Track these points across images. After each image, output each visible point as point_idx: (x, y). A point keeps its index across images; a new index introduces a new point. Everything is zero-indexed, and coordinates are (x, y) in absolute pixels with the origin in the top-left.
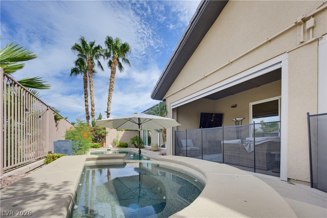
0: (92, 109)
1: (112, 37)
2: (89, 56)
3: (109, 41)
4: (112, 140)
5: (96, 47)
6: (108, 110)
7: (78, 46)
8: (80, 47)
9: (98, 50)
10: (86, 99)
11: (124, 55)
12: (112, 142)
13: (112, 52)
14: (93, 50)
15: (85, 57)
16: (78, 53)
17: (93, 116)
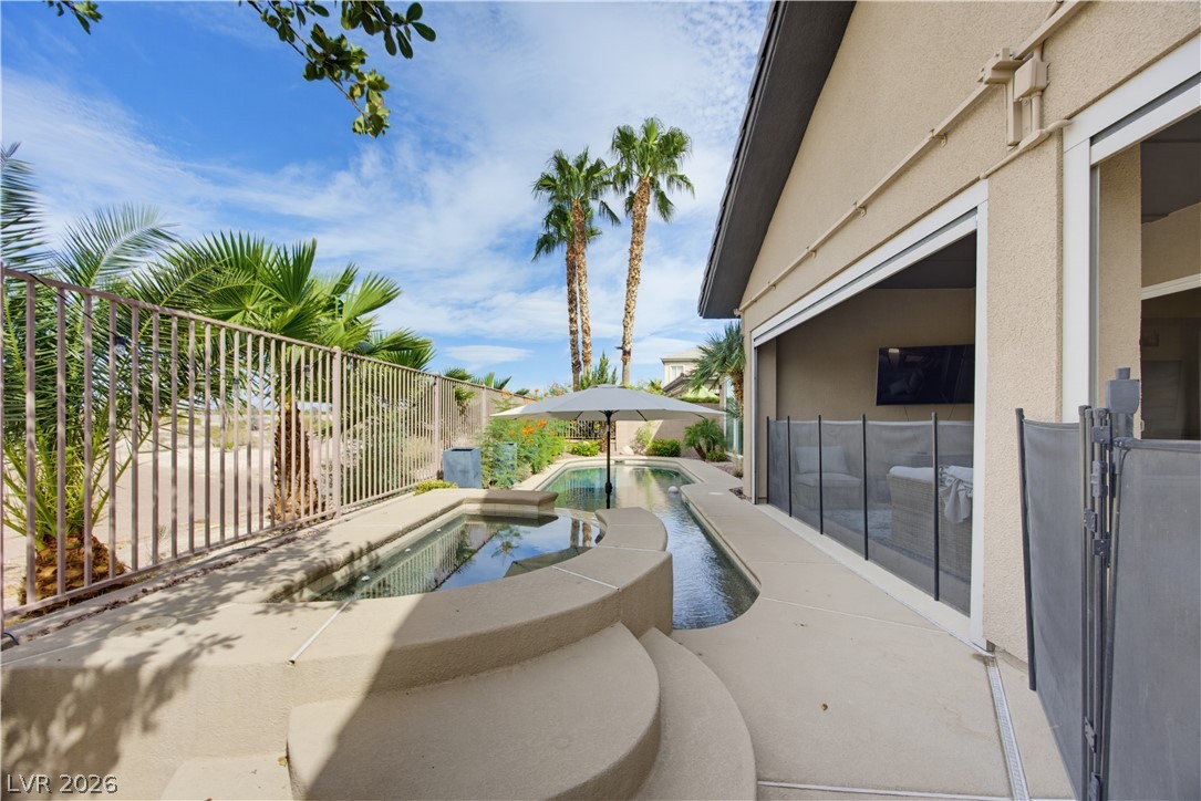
0: (584, 343)
1: (632, 125)
2: (576, 196)
3: (624, 140)
4: (635, 431)
5: (592, 167)
6: (624, 342)
7: (548, 177)
8: (553, 180)
9: (596, 175)
10: (573, 316)
11: (675, 166)
12: (634, 437)
13: (635, 168)
14: (586, 178)
15: (567, 198)
16: (548, 194)
17: (586, 362)
